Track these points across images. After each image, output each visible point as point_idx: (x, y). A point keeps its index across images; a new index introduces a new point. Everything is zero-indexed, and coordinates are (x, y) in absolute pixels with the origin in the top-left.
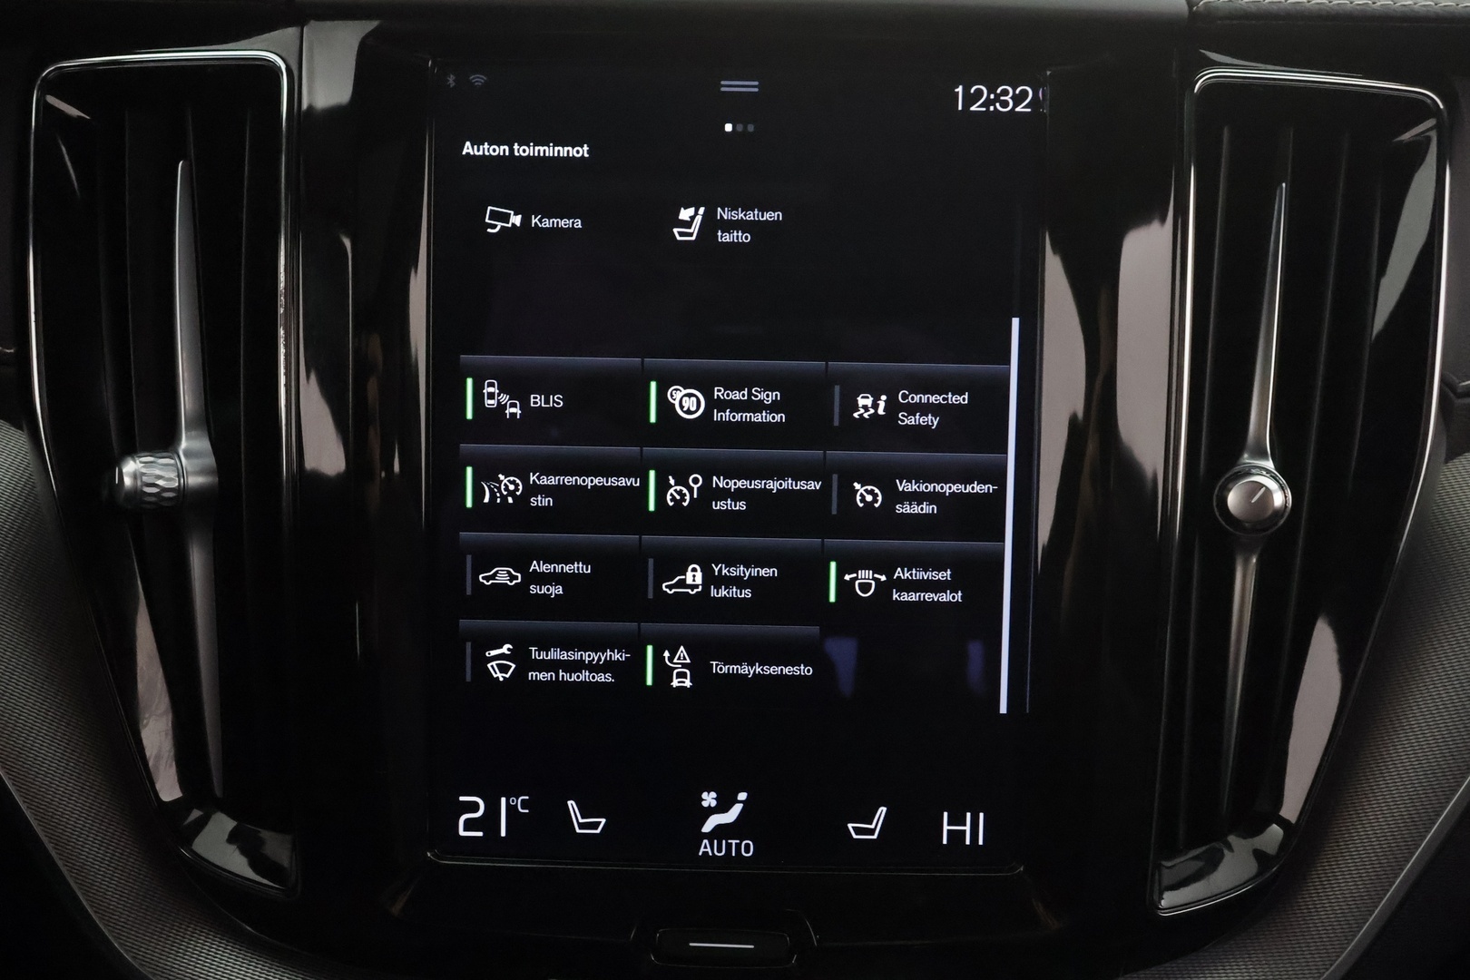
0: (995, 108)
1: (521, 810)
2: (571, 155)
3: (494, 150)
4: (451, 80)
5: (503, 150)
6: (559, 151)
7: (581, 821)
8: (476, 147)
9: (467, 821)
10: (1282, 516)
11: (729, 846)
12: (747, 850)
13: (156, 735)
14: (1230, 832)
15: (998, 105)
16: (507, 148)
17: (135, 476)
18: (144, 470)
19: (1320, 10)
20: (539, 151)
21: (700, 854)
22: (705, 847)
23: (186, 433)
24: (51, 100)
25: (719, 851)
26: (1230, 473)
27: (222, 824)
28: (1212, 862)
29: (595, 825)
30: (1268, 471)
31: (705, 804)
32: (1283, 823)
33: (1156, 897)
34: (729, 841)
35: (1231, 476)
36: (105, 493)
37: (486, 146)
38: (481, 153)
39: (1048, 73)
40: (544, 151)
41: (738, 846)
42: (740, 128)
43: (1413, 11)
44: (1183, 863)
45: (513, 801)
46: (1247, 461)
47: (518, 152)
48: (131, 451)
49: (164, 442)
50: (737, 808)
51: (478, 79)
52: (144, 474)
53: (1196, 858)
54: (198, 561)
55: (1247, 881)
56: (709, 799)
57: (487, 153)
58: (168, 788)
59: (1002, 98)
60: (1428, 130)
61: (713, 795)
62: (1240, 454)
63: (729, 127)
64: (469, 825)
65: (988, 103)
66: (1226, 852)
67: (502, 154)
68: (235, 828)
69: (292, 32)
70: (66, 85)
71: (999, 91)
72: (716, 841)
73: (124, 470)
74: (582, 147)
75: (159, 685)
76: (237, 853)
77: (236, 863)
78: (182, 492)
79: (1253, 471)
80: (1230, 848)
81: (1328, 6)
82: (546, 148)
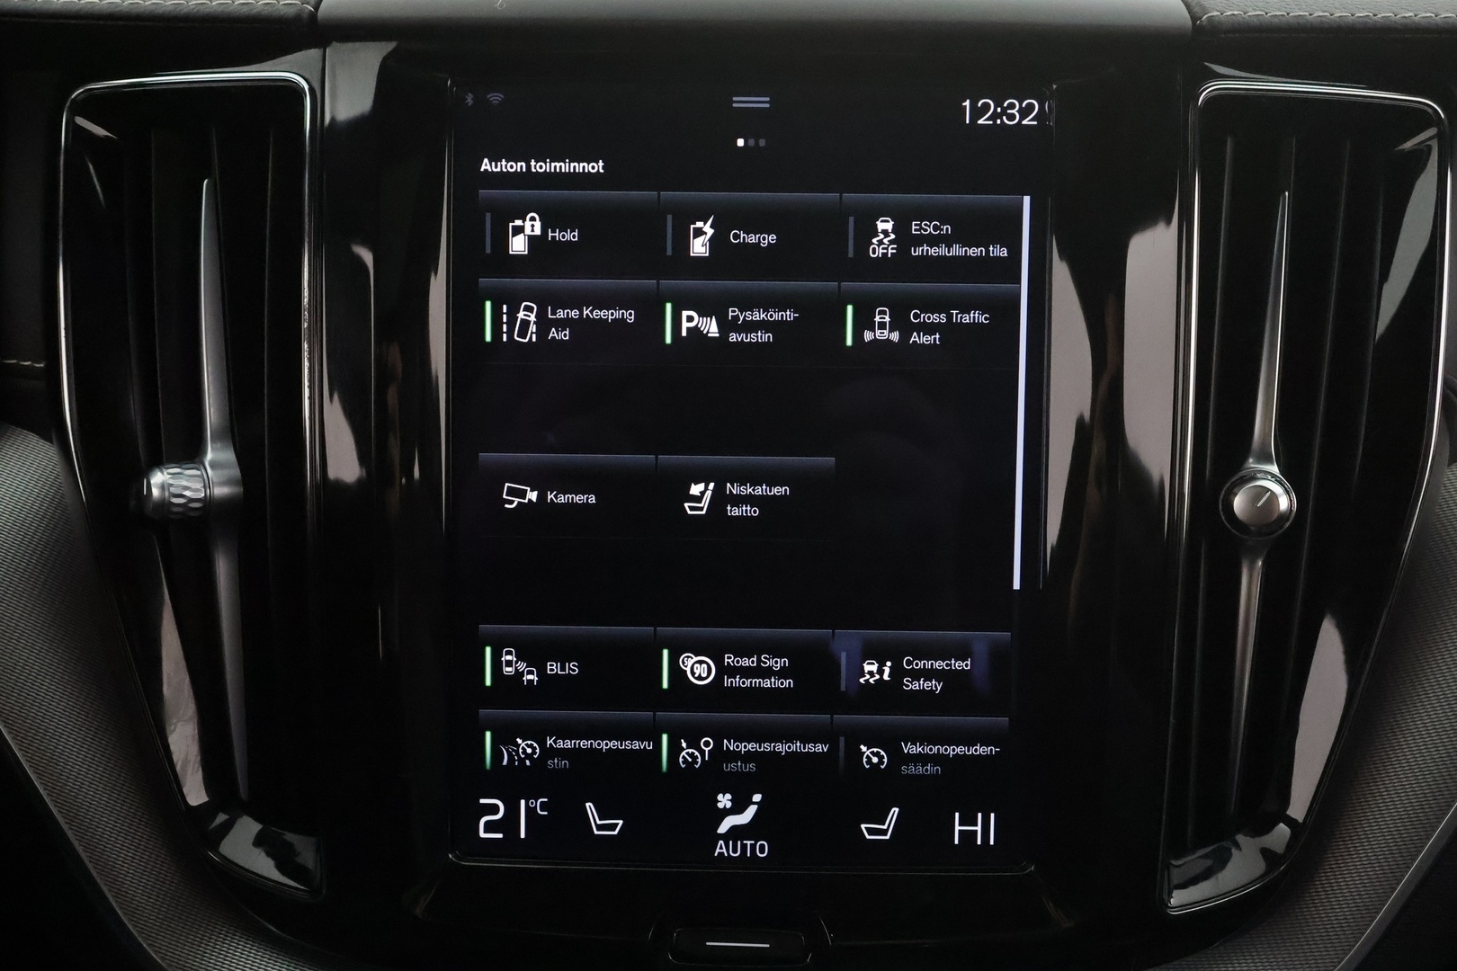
0: (1002, 121)
1: (539, 812)
2: (586, 171)
3: (512, 167)
4: (470, 100)
5: (520, 166)
6: (575, 167)
7: (599, 822)
8: (493, 163)
9: (487, 823)
10: (1288, 520)
11: (744, 847)
12: (762, 851)
13: (183, 741)
14: (1238, 832)
15: (1004, 118)
16: (524, 164)
17: (163, 487)
18: (171, 482)
19: (1322, 22)
20: (555, 167)
21: (716, 855)
22: (721, 848)
23: (212, 447)
24: (80, 121)
25: (735, 851)
26: (1236, 478)
27: (248, 828)
28: (1221, 861)
29: (613, 827)
30: (1273, 476)
31: (720, 805)
32: (1291, 822)
33: (1165, 896)
34: (745, 842)
35: (1237, 480)
36: (133, 503)
37: (504, 162)
38: (499, 169)
39: (1055, 86)
40: (561, 167)
41: (753, 847)
42: (752, 142)
43: (1414, 23)
44: (1194, 861)
45: (532, 803)
46: (1253, 466)
47: (535, 168)
48: (158, 462)
49: (190, 453)
50: (752, 810)
51: (495, 98)
52: (171, 485)
53: (1205, 856)
54: (223, 569)
55: (1256, 880)
56: (724, 801)
57: (504, 170)
58: (195, 794)
59: (1009, 111)
60: (1431, 138)
61: (728, 796)
62: (1245, 459)
63: (740, 142)
64: (490, 827)
65: (994, 117)
66: (1234, 850)
67: (519, 170)
68: (260, 832)
69: (314, 53)
70: (95, 107)
71: (1005, 105)
72: (731, 842)
73: (153, 481)
74: (597, 163)
75: (186, 691)
76: (263, 854)
77: (264, 866)
78: (208, 502)
79: (1259, 475)
80: (1238, 846)
81: (1329, 19)
82: (562, 164)
